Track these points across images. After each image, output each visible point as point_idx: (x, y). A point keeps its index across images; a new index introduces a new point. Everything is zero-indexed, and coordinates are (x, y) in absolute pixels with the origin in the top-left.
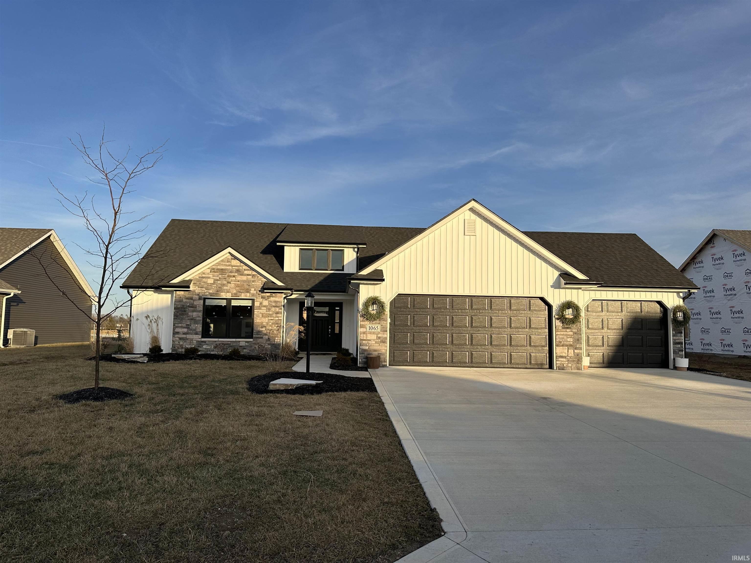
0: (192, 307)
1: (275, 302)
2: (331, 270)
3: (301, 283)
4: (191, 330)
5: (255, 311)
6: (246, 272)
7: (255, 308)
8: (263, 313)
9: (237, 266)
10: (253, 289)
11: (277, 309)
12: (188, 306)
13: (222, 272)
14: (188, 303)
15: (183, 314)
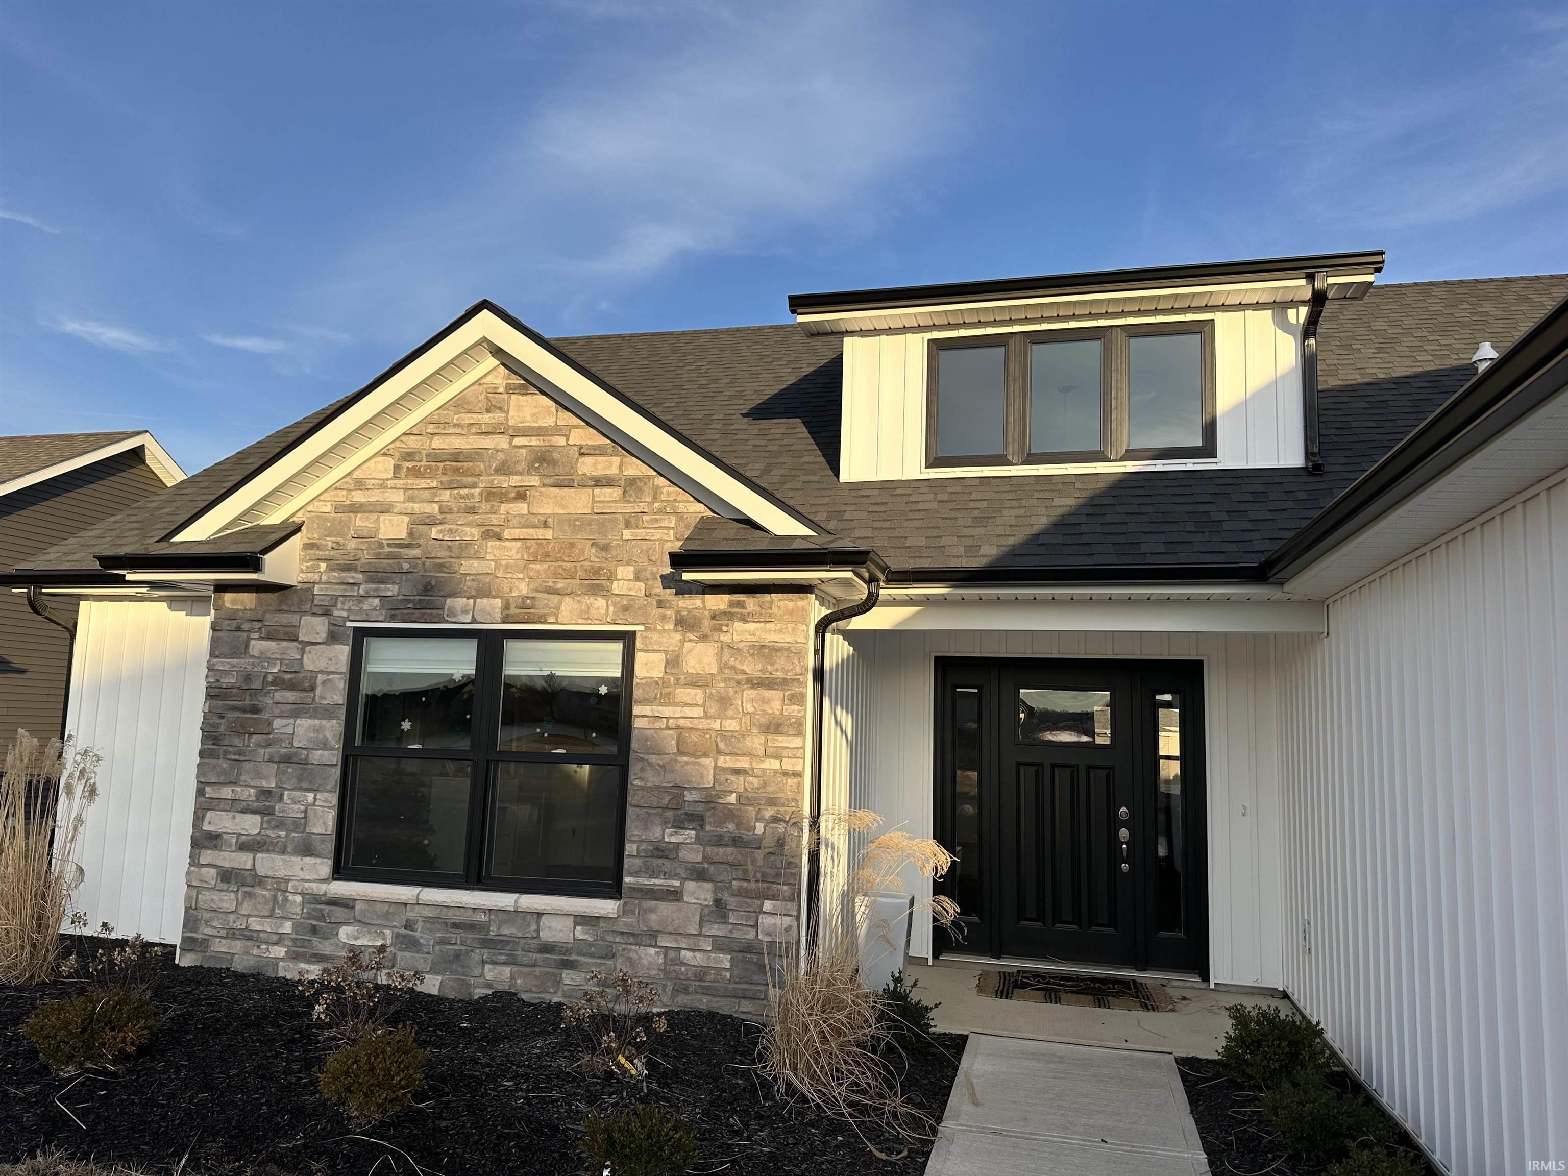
0: (292, 686)
1: (766, 652)
2: (1130, 455)
3: (934, 533)
4: (280, 825)
5: (637, 710)
6: (588, 466)
7: (637, 693)
8: (682, 722)
9: (539, 432)
10: (625, 572)
11: (775, 702)
12: (273, 683)
13: (456, 470)
14: (272, 662)
15: (241, 729)
